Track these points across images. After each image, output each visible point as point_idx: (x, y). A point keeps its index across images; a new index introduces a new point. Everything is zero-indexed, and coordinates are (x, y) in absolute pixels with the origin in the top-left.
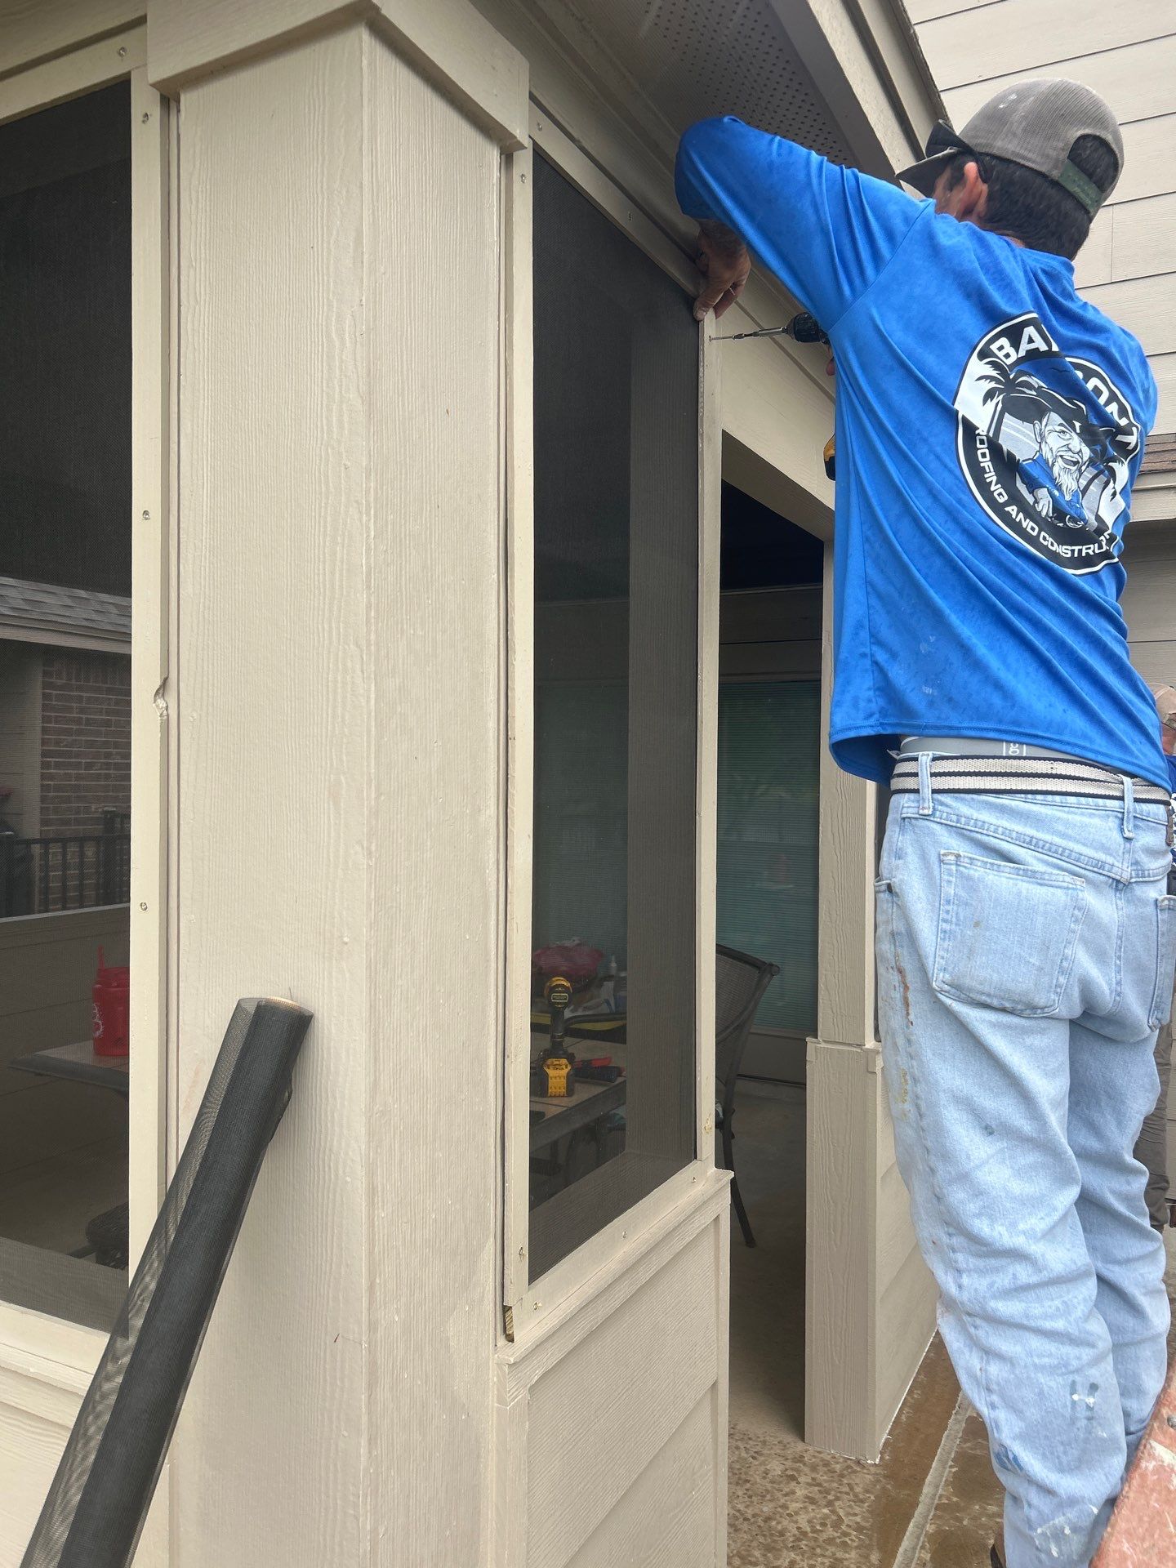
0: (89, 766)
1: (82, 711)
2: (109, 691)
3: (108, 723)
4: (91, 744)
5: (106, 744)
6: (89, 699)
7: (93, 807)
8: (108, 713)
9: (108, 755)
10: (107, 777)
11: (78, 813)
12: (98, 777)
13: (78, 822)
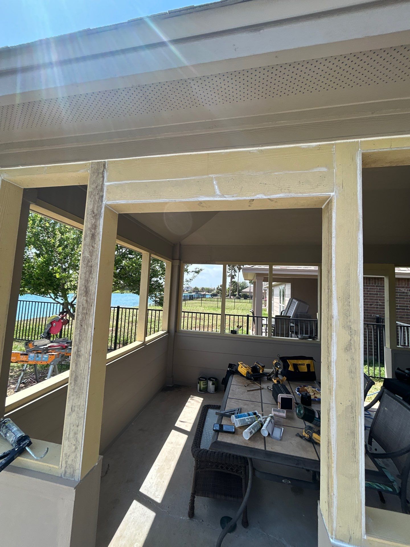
0: (371, 305)
1: (368, 291)
2: (377, 286)
3: (377, 294)
4: (372, 299)
5: (377, 300)
6: (370, 289)
7: (373, 315)
8: (377, 292)
9: (378, 302)
10: (377, 308)
11: (368, 316)
12: (374, 308)
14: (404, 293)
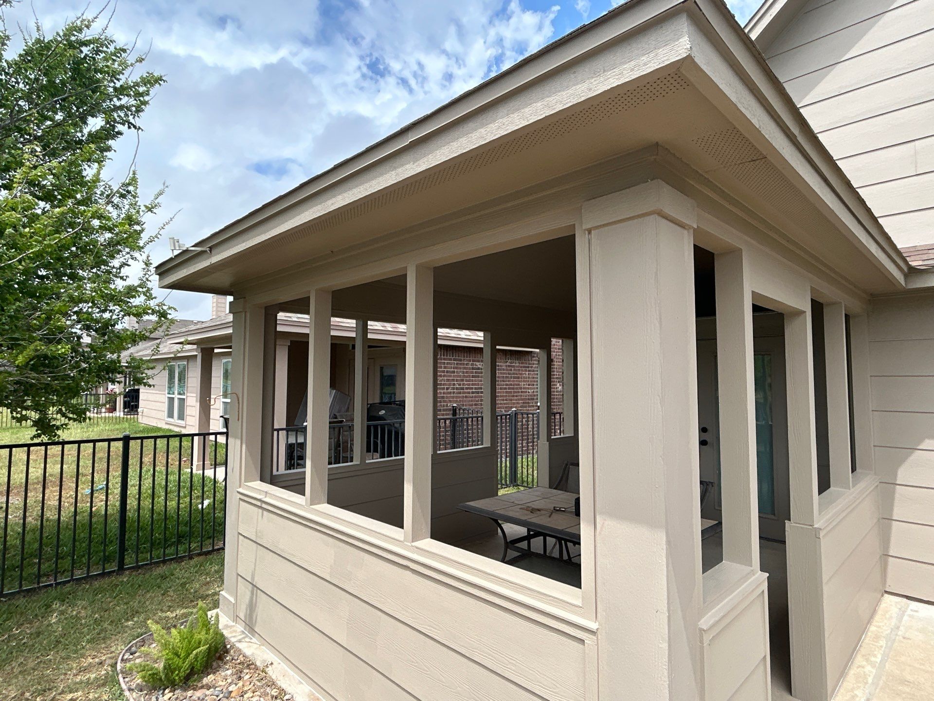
6: (447, 363)
7: (449, 404)
11: (444, 407)
12: (450, 393)
13: (444, 410)
14: (479, 369)
